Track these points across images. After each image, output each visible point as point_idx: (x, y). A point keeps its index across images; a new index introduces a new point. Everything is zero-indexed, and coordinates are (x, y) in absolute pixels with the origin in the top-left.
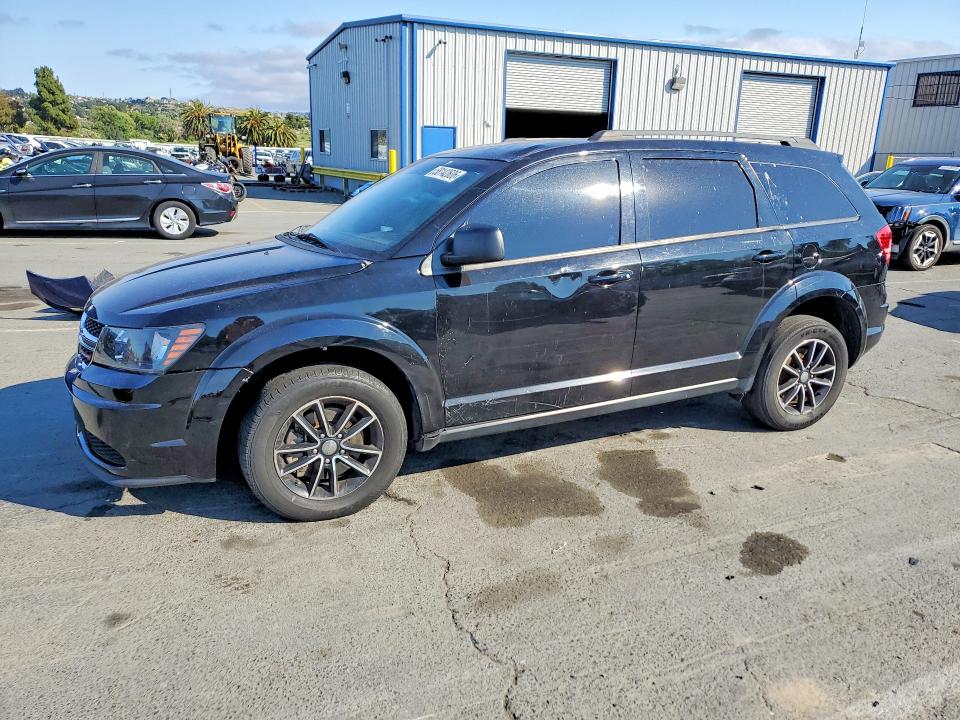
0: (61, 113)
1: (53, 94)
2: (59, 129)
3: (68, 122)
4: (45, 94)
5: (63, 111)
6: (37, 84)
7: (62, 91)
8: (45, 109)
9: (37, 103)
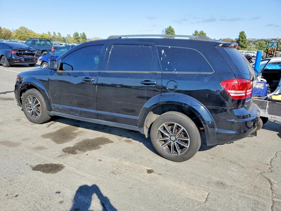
0: (243, 44)
1: (243, 39)
2: (241, 48)
3: (244, 46)
4: (241, 39)
5: (244, 43)
6: (239, 36)
7: (245, 38)
8: (239, 43)
9: (238, 41)
